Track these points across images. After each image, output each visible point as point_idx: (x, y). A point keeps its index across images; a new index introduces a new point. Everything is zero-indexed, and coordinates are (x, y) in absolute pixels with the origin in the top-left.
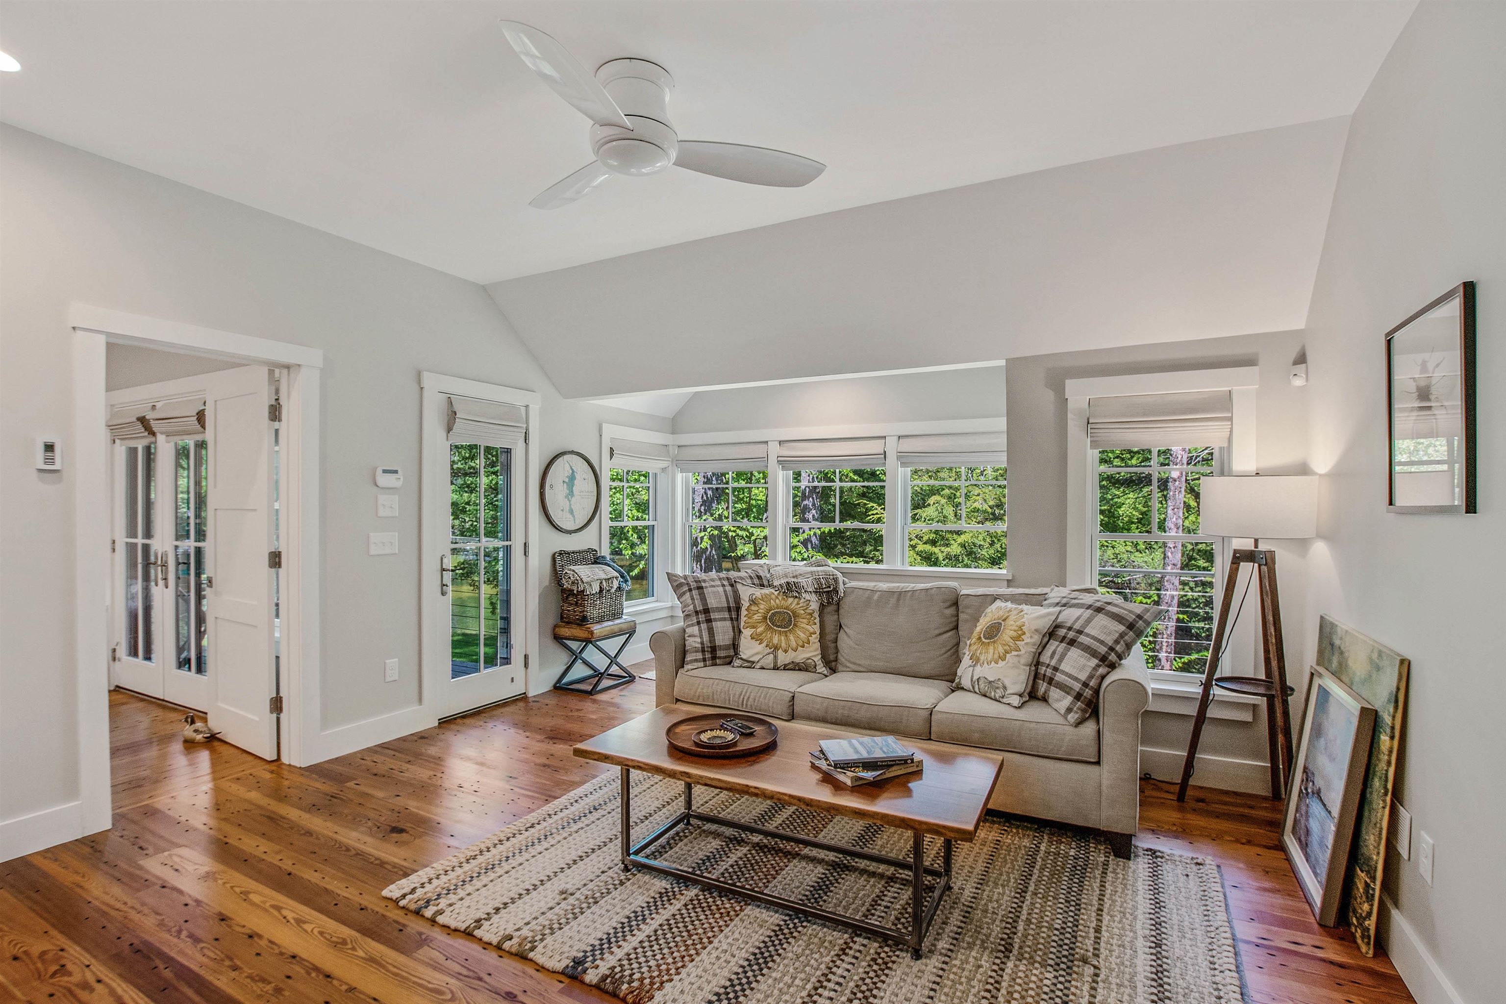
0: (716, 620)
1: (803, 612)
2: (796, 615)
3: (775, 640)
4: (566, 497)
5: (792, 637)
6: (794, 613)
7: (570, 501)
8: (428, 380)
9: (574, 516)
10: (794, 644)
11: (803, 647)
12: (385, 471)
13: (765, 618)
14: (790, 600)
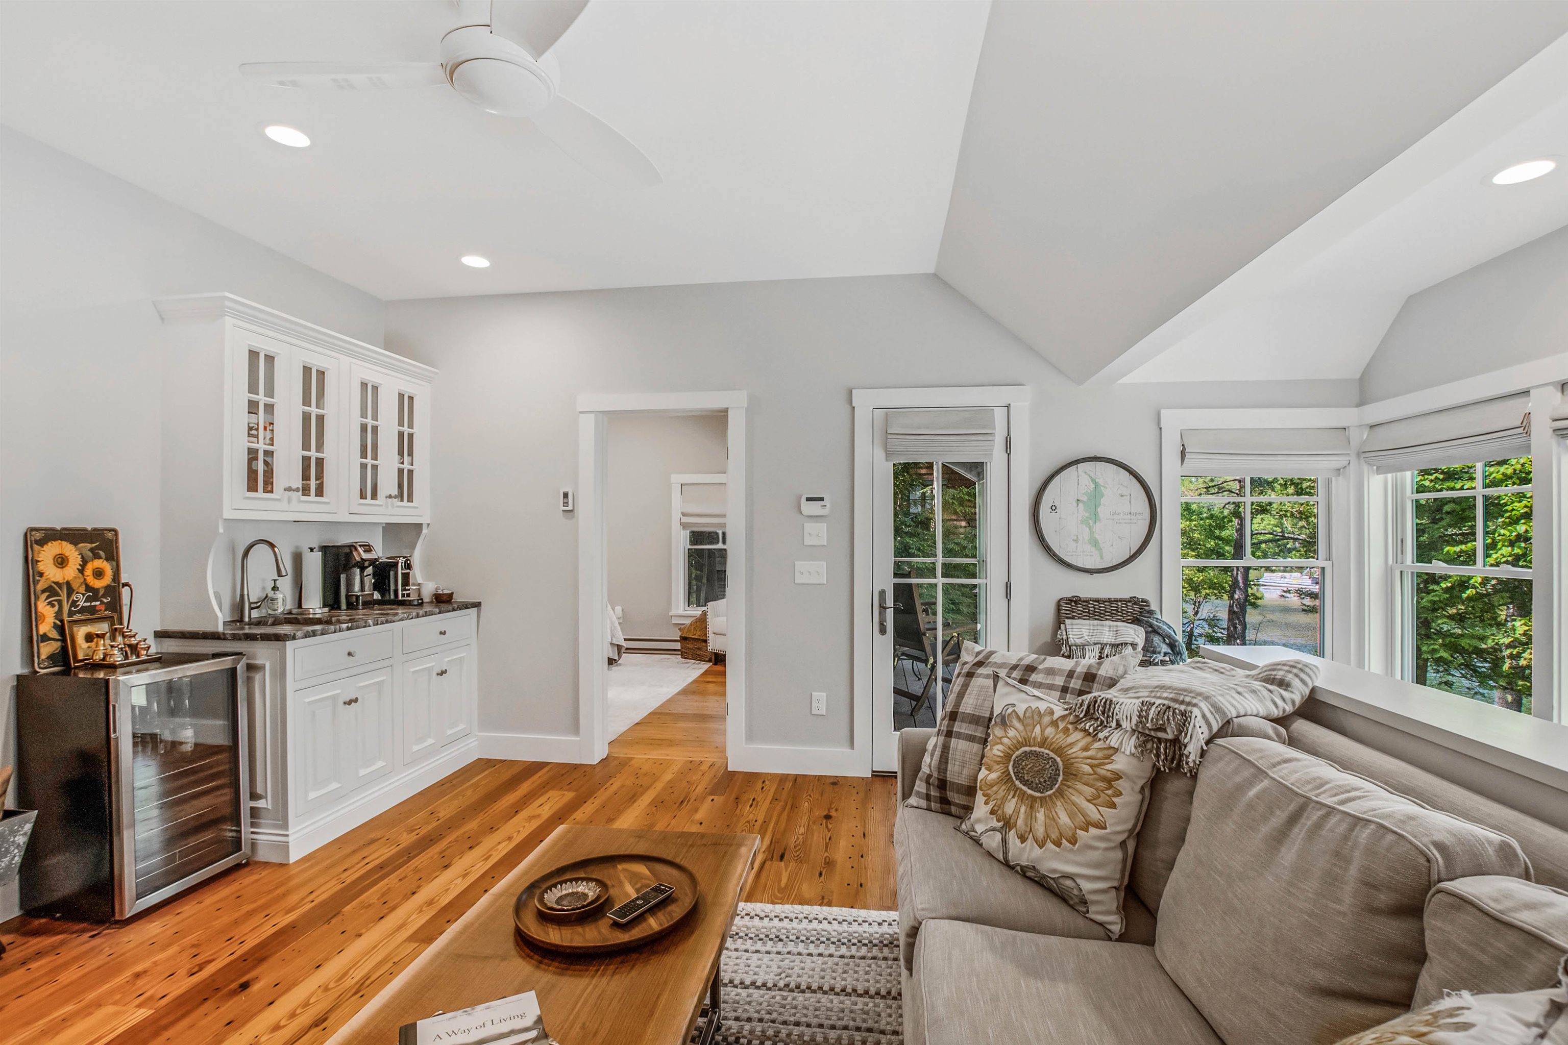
0: (959, 736)
1: (1087, 769)
2: (1071, 773)
3: (1010, 807)
4: (1085, 522)
5: (1041, 815)
6: (1068, 764)
7: (1090, 528)
8: (864, 401)
9: (1100, 550)
10: (1040, 830)
11: (1058, 844)
12: (808, 499)
13: (1008, 757)
14: (1076, 736)
